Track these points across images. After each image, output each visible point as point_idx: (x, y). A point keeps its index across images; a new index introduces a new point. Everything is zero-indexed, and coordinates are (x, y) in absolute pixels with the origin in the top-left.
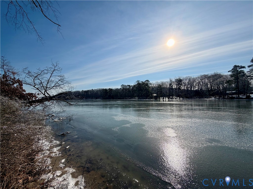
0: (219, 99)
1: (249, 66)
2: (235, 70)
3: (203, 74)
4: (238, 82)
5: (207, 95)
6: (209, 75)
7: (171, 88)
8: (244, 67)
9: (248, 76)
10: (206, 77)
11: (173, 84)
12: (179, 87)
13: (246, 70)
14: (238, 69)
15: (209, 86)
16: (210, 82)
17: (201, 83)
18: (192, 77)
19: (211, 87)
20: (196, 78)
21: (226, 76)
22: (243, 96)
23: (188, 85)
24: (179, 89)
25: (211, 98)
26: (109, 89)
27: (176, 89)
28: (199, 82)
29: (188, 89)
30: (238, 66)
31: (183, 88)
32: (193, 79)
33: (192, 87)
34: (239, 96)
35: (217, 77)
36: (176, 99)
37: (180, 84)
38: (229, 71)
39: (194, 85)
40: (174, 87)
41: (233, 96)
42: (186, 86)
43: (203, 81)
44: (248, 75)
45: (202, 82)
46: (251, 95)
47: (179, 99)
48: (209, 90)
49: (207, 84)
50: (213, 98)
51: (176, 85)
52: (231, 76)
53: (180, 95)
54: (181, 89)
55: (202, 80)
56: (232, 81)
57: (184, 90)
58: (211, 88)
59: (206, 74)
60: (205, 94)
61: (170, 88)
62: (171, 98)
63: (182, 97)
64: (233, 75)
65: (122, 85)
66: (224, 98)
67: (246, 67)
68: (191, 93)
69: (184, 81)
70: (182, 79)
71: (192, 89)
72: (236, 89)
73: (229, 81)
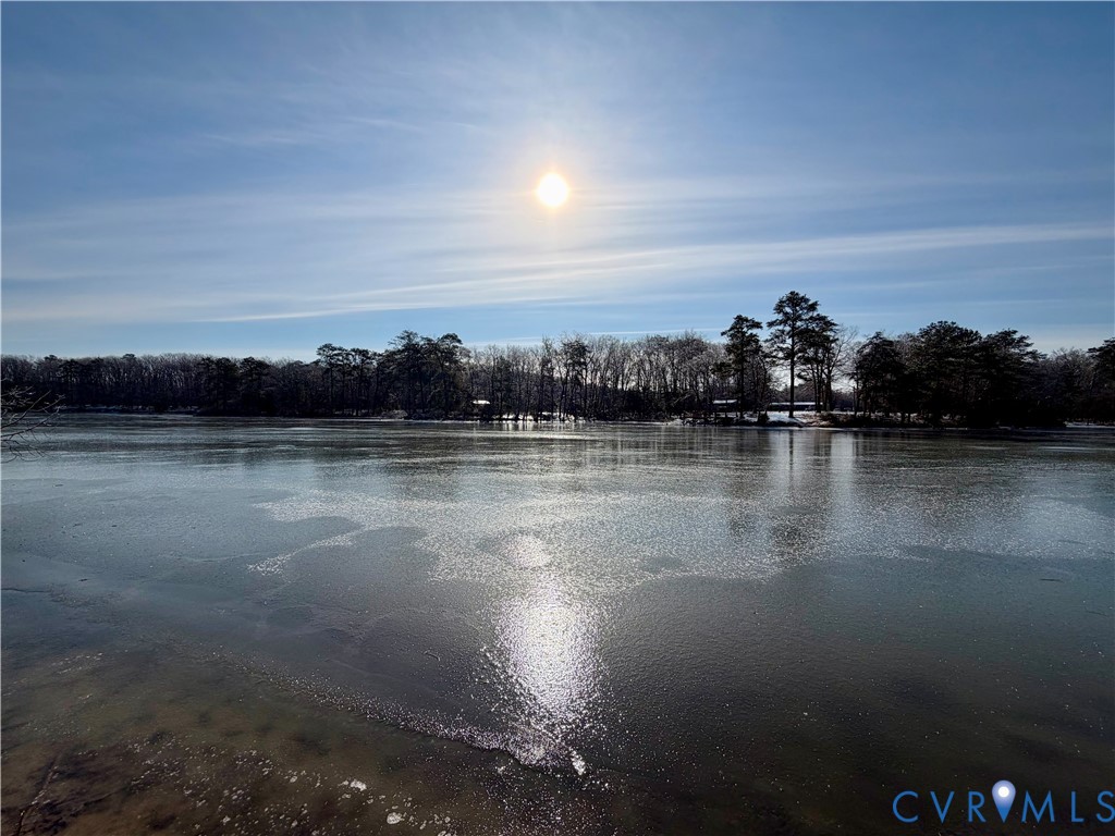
0: (693, 423)
1: (771, 324)
2: (738, 332)
3: (653, 334)
4: (742, 371)
5: (661, 410)
6: (672, 340)
7: (549, 377)
8: (757, 325)
9: (766, 356)
10: (660, 344)
11: (554, 361)
12: (576, 377)
13: (763, 335)
14: (745, 329)
15: (669, 377)
16: (673, 364)
17: (647, 367)
18: (621, 342)
19: (675, 382)
20: (633, 346)
21: (715, 347)
22: (751, 416)
23: (606, 369)
24: (576, 381)
25: (673, 420)
26: (247, 361)
27: (565, 382)
28: (642, 362)
29: (606, 386)
30: (747, 320)
31: (589, 381)
32: (624, 347)
33: (617, 380)
34: (742, 417)
35: (690, 347)
36: (564, 420)
37: (580, 364)
38: (723, 334)
39: (626, 371)
40: (556, 375)
41: (730, 415)
42: (599, 374)
43: (653, 358)
44: (767, 351)
45: (651, 362)
46: (769, 413)
47: (575, 421)
48: (667, 393)
49: (664, 370)
50: (679, 421)
51: (566, 365)
52: (729, 349)
53: (579, 407)
54: (580, 384)
55: (649, 355)
56: (729, 365)
57: (593, 385)
58: (675, 386)
59: (663, 334)
60: (656, 405)
61: (543, 376)
62: (547, 418)
63: (585, 416)
64: (733, 345)
65: (326, 346)
66: (707, 422)
67: (764, 325)
68: (615, 399)
69: (594, 354)
70: (586, 343)
71: (619, 387)
72: (737, 392)
73: (723, 364)
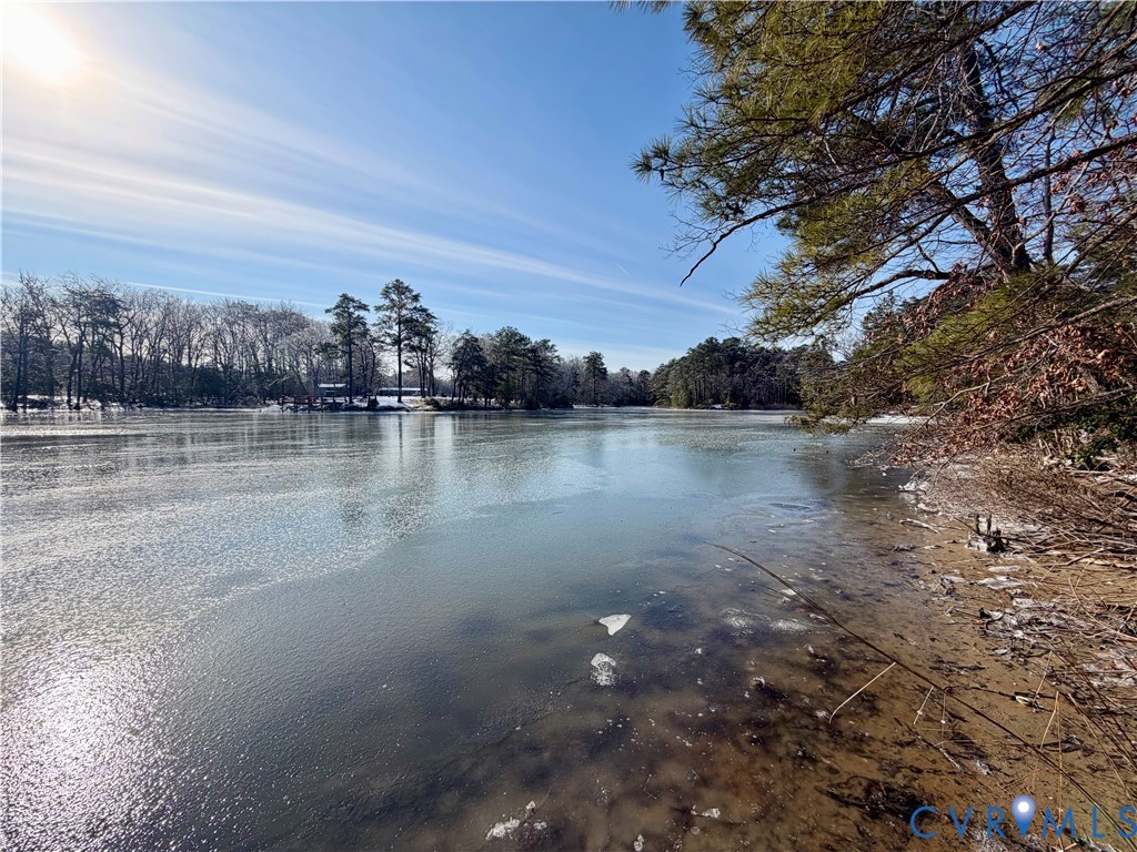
0: (295, 410)
1: (378, 309)
2: (345, 312)
3: (235, 298)
4: (350, 353)
5: (251, 394)
6: (263, 309)
8: (364, 307)
9: (374, 340)
10: (248, 313)
12: (101, 344)
14: (351, 310)
15: (260, 355)
16: (265, 338)
17: (229, 339)
18: (185, 303)
19: (270, 360)
20: (205, 310)
21: (319, 325)
22: (361, 401)
23: (160, 336)
24: (101, 350)
25: (268, 405)
27: (77, 350)
28: (219, 333)
29: (159, 361)
30: (353, 301)
31: (127, 351)
32: (189, 310)
33: (180, 353)
34: (351, 402)
35: (287, 322)
36: (78, 407)
37: (108, 325)
38: (328, 311)
39: (195, 342)
40: (57, 337)
41: (339, 400)
42: (146, 342)
43: (236, 328)
44: (375, 335)
45: (233, 334)
46: (379, 398)
47: (103, 408)
48: (259, 374)
49: (253, 346)
50: (276, 407)
52: (335, 330)
55: (231, 324)
56: (336, 347)
57: (138, 360)
58: (270, 365)
59: (251, 300)
60: (244, 387)
64: (339, 326)
66: (311, 408)
67: (371, 308)
68: (177, 379)
69: (136, 313)
71: (185, 362)
72: (345, 376)
73: (327, 345)
